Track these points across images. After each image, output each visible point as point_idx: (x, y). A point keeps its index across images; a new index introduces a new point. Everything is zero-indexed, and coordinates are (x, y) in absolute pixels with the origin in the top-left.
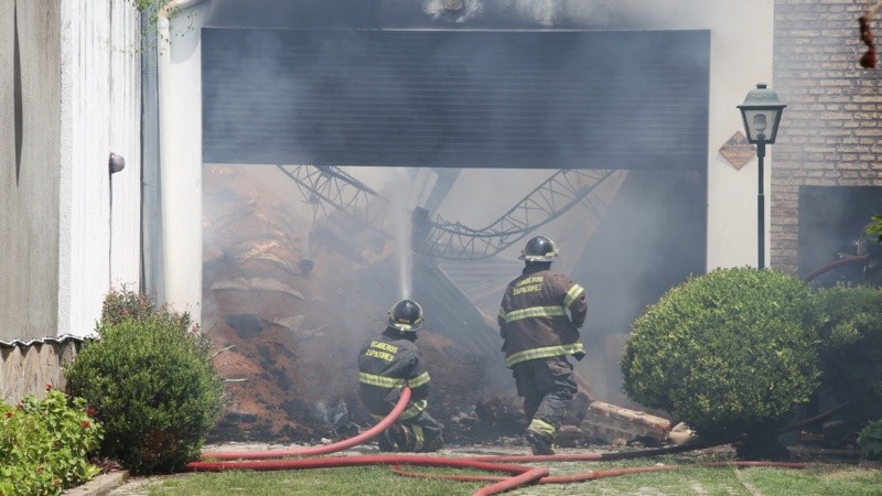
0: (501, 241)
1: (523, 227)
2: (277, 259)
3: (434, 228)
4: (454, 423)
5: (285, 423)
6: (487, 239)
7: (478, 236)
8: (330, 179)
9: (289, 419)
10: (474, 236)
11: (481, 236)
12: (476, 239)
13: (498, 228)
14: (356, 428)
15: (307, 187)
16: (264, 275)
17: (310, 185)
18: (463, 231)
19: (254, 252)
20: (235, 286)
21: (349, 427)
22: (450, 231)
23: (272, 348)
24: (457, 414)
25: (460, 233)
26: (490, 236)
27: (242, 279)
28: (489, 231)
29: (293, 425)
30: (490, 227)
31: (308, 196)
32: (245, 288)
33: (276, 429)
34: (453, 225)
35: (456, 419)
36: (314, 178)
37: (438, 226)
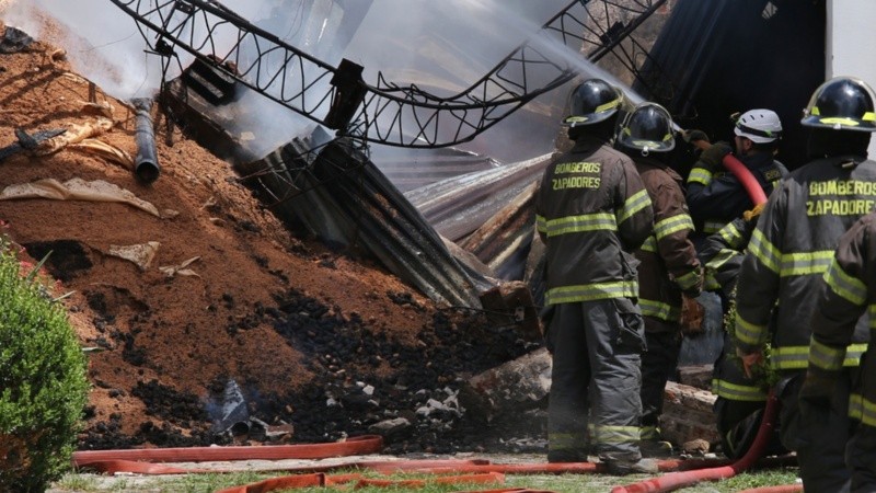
0: (483, 118)
1: (520, 93)
2: (107, 148)
3: (369, 95)
4: (421, 416)
5: (144, 420)
6: (460, 113)
7: (447, 107)
8: (192, 13)
9: (148, 413)
10: (439, 108)
11: (451, 108)
12: (442, 112)
13: (478, 93)
14: (261, 427)
15: (154, 27)
16: (89, 175)
17: (159, 25)
18: (421, 99)
19: (70, 137)
20: (42, 192)
21: (249, 424)
22: (398, 100)
23: (109, 296)
24: (424, 402)
25: (414, 103)
26: (466, 107)
27: (54, 181)
28: (464, 99)
29: (158, 423)
30: (466, 93)
31: (153, 42)
32: (60, 196)
33: (127, 431)
34: (404, 89)
35: (425, 410)
36: (165, 11)
37: (378, 92)
